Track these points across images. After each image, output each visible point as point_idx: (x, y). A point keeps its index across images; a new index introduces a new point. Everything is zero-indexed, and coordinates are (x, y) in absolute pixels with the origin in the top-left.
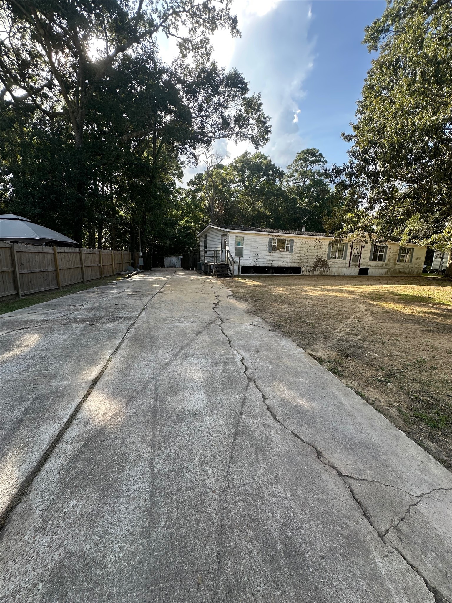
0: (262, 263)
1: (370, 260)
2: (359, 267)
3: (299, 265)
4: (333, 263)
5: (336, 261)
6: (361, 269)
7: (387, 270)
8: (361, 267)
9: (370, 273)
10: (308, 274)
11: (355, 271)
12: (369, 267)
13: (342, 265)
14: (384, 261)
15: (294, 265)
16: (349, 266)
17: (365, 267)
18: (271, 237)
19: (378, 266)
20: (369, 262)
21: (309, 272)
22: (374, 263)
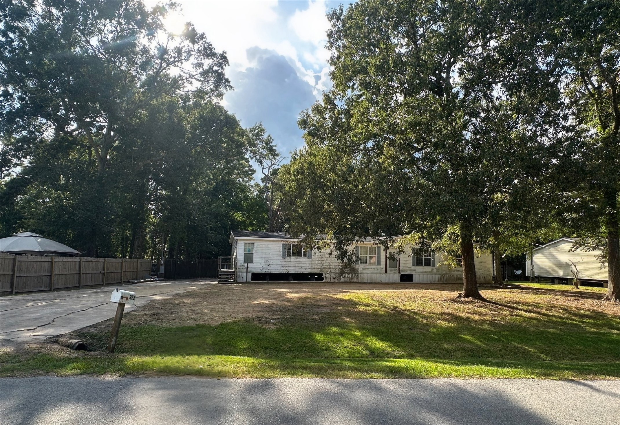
0: (276, 269)
1: (413, 265)
2: (399, 272)
3: (321, 271)
4: (364, 269)
5: (368, 267)
6: (402, 275)
7: (440, 276)
8: (402, 273)
9: (416, 279)
10: (332, 280)
11: (396, 278)
12: (413, 273)
13: (376, 271)
14: (434, 265)
15: (313, 271)
16: (386, 272)
17: (408, 273)
18: (285, 243)
19: (425, 272)
20: (413, 268)
21: (334, 278)
22: (419, 269)
